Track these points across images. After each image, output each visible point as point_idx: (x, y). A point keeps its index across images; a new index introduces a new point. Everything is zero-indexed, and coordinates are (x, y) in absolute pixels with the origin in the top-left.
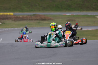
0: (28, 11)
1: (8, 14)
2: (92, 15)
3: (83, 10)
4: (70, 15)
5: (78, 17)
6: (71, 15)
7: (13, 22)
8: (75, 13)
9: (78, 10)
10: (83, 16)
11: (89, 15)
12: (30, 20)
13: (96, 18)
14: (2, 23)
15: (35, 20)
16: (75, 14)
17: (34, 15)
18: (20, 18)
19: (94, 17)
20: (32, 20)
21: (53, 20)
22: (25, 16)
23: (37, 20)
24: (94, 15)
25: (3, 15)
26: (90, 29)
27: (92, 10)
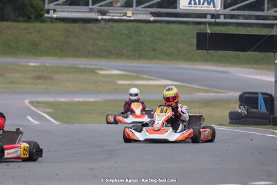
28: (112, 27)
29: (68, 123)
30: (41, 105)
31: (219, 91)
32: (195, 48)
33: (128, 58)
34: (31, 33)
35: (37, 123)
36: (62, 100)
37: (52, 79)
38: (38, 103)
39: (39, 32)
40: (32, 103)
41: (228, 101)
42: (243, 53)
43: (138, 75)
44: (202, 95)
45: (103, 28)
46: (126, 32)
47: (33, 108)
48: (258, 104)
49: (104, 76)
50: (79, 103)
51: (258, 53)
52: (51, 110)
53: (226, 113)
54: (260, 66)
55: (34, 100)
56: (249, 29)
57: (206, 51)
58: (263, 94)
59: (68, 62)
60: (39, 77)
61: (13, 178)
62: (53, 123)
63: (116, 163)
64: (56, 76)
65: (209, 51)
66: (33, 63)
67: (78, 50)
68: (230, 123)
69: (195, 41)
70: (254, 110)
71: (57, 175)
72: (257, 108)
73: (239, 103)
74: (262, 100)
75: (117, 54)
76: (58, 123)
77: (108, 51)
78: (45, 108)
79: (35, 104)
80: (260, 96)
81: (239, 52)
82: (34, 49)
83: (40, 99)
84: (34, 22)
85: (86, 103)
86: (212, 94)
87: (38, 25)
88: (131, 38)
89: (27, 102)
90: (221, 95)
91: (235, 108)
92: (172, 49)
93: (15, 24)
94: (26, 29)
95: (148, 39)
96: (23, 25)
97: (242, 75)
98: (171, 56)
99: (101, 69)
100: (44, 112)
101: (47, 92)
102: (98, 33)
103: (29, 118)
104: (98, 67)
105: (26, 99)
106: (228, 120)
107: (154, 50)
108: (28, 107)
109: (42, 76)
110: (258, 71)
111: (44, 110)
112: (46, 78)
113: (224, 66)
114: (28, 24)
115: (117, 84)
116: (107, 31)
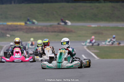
0: (43, 21)
1: (19, 23)
3: (113, 21)
5: (106, 29)
6: (98, 27)
7: (25, 34)
8: (103, 24)
10: (112, 27)
11: (121, 26)
12: (45, 32)
14: (11, 35)
15: (52, 32)
16: (102, 26)
17: (51, 26)
18: (33, 29)
20: (48, 32)
22: (40, 27)
23: (55, 32)
25: (12, 25)
39: (97, 8)
40: (88, 47)
47: (88, 50)
52: (98, 51)
60: (95, 33)
62: (95, 58)
66: (94, 25)
76: (98, 58)
78: (95, 50)
79: (90, 48)
82: (95, 18)
87: (97, 4)
89: (85, 47)
93: (84, 4)
94: (90, 7)
96: (88, 5)
100: (93, 52)
103: (83, 56)
108: (85, 49)
112: (99, 33)
114: (91, 4)
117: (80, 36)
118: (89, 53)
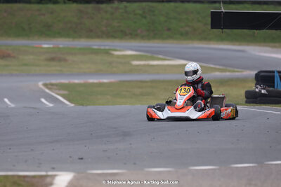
2: (102, 48)
3: (80, 37)
4: (51, 46)
6: (53, 48)
8: (63, 43)
9: (68, 36)
10: (80, 49)
11: (95, 47)
13: (113, 55)
16: (61, 46)
19: (107, 52)
21: (14, 57)
24: (107, 48)
26: (105, 81)
27: (99, 37)
28: (126, 7)
29: (83, 105)
30: (55, 87)
31: (236, 70)
32: (209, 27)
33: (143, 38)
34: (44, 15)
35: (51, 105)
36: (77, 81)
37: (65, 60)
38: (52, 85)
39: (52, 13)
40: (45, 85)
41: (244, 80)
42: (258, 31)
43: (153, 55)
44: (218, 74)
45: (117, 8)
46: (140, 12)
47: (47, 91)
48: (274, 83)
49: (118, 57)
50: (93, 85)
51: (274, 31)
52: (66, 92)
53: (243, 92)
54: (277, 45)
55: (48, 82)
56: (265, 6)
57: (220, 30)
58: (279, 72)
59: (82, 43)
60: (53, 59)
61: (26, 161)
62: (67, 105)
63: (131, 144)
64: (70, 58)
65: (224, 30)
66: (47, 45)
67: (91, 31)
68: (246, 102)
69: (210, 19)
70: (271, 89)
71: (70, 157)
72: (274, 87)
73: (255, 82)
74: (279, 79)
75: (131, 34)
76: (73, 105)
77: (122, 31)
78: (59, 90)
79: (50, 86)
80: (277, 75)
81: (255, 31)
82: (47, 31)
83: (54, 81)
84: (47, 3)
85: (101, 85)
86: (228, 74)
87: (51, 6)
88: (145, 17)
89: (40, 84)
90: (237, 74)
91: (251, 87)
92: (187, 29)
93: (28, 6)
94: (39, 10)
95: (162, 19)
96: (35, 7)
97: (258, 54)
98: (186, 35)
99: (115, 50)
100: (58, 94)
101: (61, 74)
102: (112, 14)
103: (43, 100)
104: (112, 48)
105: (40, 81)
106: (245, 99)
107: (169, 29)
108: (41, 88)
109: (55, 58)
110: (275, 50)
111: (57, 91)
112: (60, 60)
113: (240, 45)
114: (41, 6)
115: (131, 64)
116: (121, 11)
117: (26, 65)
118: (53, 96)
